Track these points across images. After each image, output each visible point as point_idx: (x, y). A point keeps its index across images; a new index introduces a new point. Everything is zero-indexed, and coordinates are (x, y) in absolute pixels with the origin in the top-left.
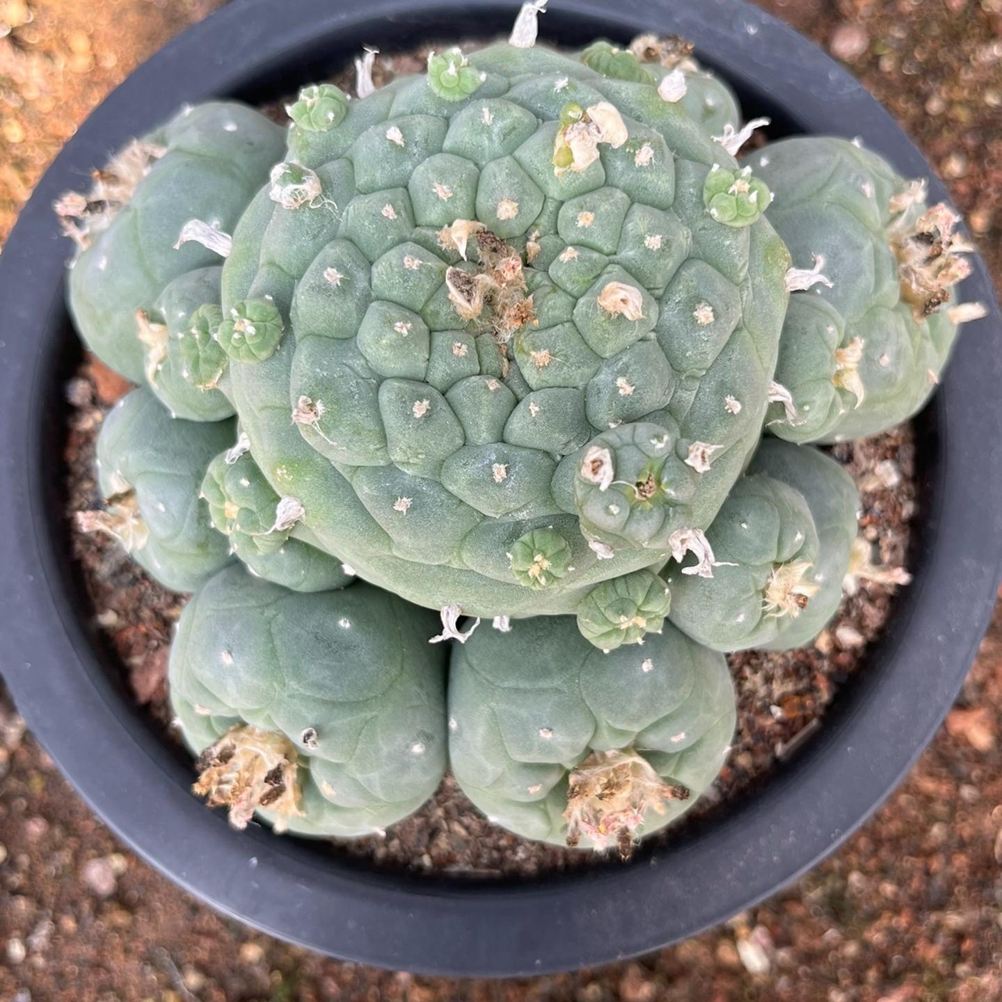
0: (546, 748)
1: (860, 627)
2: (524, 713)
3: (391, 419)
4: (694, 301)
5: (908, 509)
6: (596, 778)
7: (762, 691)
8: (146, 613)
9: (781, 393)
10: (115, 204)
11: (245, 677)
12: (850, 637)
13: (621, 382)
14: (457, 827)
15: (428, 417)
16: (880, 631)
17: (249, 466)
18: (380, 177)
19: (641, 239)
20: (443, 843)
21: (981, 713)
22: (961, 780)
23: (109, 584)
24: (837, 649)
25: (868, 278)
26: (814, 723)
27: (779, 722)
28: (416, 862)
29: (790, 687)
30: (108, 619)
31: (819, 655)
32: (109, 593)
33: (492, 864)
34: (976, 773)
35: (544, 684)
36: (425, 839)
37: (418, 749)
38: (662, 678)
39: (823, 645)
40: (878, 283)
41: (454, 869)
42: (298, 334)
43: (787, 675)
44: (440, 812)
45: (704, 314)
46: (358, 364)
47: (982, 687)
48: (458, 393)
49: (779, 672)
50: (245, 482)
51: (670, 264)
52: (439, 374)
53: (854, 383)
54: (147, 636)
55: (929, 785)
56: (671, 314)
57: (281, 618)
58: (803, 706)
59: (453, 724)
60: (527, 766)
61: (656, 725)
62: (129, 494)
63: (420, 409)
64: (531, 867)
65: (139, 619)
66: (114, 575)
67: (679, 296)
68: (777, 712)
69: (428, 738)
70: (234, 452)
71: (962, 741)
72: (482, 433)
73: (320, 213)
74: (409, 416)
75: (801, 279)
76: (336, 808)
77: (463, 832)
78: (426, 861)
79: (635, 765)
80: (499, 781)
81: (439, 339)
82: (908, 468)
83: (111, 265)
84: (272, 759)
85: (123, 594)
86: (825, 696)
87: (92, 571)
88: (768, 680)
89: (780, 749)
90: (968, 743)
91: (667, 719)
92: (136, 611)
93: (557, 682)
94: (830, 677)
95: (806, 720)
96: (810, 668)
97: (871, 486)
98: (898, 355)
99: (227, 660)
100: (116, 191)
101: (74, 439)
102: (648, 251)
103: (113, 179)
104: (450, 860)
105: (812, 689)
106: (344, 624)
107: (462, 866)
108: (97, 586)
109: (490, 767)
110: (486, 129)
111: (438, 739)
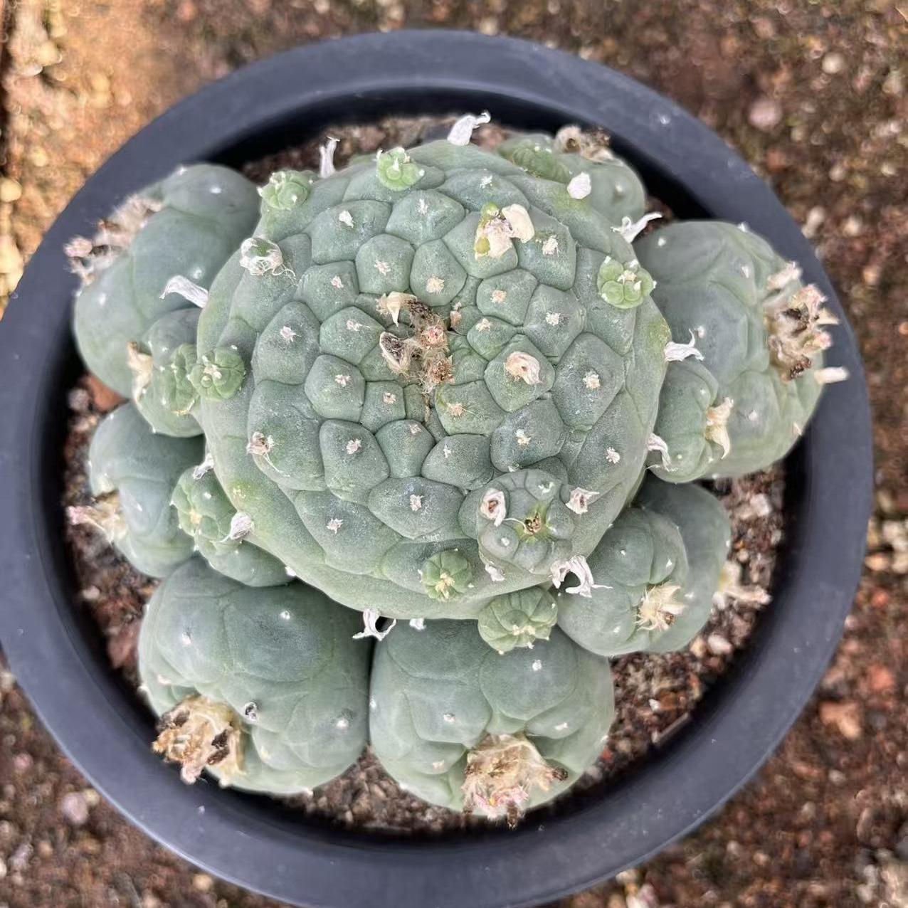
0: (449, 731)
1: (729, 637)
2: (431, 699)
3: (329, 456)
4: (585, 368)
5: (776, 537)
6: (490, 758)
7: (642, 687)
8: (124, 591)
9: (658, 443)
10: (116, 248)
11: (200, 656)
12: (719, 644)
13: (520, 433)
14: (376, 789)
15: (360, 453)
16: (746, 640)
17: (211, 481)
18: (333, 252)
19: (543, 316)
20: (364, 803)
21: (851, 707)
22: (830, 765)
23: (94, 565)
24: (708, 654)
25: (741, 348)
26: (686, 716)
27: (656, 714)
28: (340, 817)
29: (667, 684)
30: (91, 594)
31: (693, 658)
32: (94, 572)
33: (405, 823)
34: (843, 760)
35: (450, 676)
36: (349, 797)
37: (342, 724)
38: (549, 676)
39: (697, 649)
40: (750, 350)
41: (371, 825)
42: (257, 377)
43: (665, 673)
44: (363, 776)
45: (592, 380)
46: (304, 407)
47: (852, 683)
48: (385, 435)
49: (658, 671)
50: (208, 496)
51: (566, 338)
52: (370, 419)
53: (722, 437)
54: (124, 610)
55: (802, 768)
56: (564, 380)
57: (232, 608)
58: (677, 701)
59: (373, 704)
60: (432, 744)
61: (543, 715)
62: (113, 493)
63: (352, 447)
64: (437, 826)
65: (118, 596)
66: (99, 557)
67: (572, 364)
68: (655, 705)
69: (350, 715)
70: (201, 469)
71: (833, 729)
72: (403, 469)
73: (280, 280)
74: (343, 453)
75: (677, 352)
76: (270, 770)
77: (381, 794)
78: (349, 816)
79: (524, 748)
81: (373, 388)
82: (778, 501)
83: (108, 302)
84: (218, 727)
85: (105, 573)
86: (696, 693)
87: (81, 553)
88: (649, 677)
89: (656, 737)
90: (838, 733)
91: (552, 711)
92: (116, 588)
93: (460, 675)
94: (701, 677)
95: (679, 713)
96: (685, 669)
97: (746, 515)
98: (765, 413)
99: (186, 641)
100: (118, 238)
101: (72, 439)
102: (548, 326)
103: (116, 228)
104: (369, 817)
105: (685, 687)
106: (285, 616)
107: (378, 823)
108: (84, 565)
109: (401, 743)
110: (422, 218)
111: (360, 718)
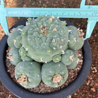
1: (79, 68)
2: (48, 70)
3: (36, 40)
4: (61, 31)
5: (82, 58)
7: (71, 74)
8: (12, 70)
9: (69, 41)
13: (55, 36)
14: (42, 89)
16: (81, 68)
18: (35, 23)
19: (56, 26)
20: (41, 91)
21: (94, 88)
23: (9, 68)
24: (77, 70)
25: (76, 34)
26: (76, 77)
27: (73, 77)
29: (73, 74)
30: (9, 71)
31: (76, 71)
32: (9, 69)
33: (46, 92)
34: (94, 94)
36: (39, 90)
37: (38, 76)
38: (61, 66)
39: (76, 70)
41: (42, 93)
42: (28, 34)
43: (73, 73)
44: (41, 88)
45: (62, 31)
46: (33, 36)
47: (94, 85)
48: (42, 38)
49: (72, 72)
50: (23, 49)
51: (59, 28)
52: (40, 37)
53: (75, 41)
54: (12, 72)
55: (90, 96)
56: (59, 32)
57: (26, 63)
58: (75, 75)
59: (42, 74)
60: (49, 76)
62: (12, 55)
63: (38, 39)
65: (12, 71)
66: (10, 67)
68: (73, 76)
70: (22, 47)
71: (92, 91)
72: (44, 41)
73: (30, 26)
74: (37, 39)
75: (69, 31)
77: (43, 89)
78: (39, 92)
79: (59, 75)
80: (46, 78)
81: (40, 34)
82: (82, 54)
85: (10, 69)
86: (77, 74)
87: (7, 67)
89: (73, 80)
92: (11, 70)
94: (77, 73)
95: (75, 76)
96: (75, 72)
97: (79, 56)
98: (79, 41)
101: (6, 55)
102: (57, 27)
104: (42, 92)
105: (76, 74)
106: (32, 63)
107: (43, 92)
108: (8, 68)
110: (43, 20)
111: (40, 75)
